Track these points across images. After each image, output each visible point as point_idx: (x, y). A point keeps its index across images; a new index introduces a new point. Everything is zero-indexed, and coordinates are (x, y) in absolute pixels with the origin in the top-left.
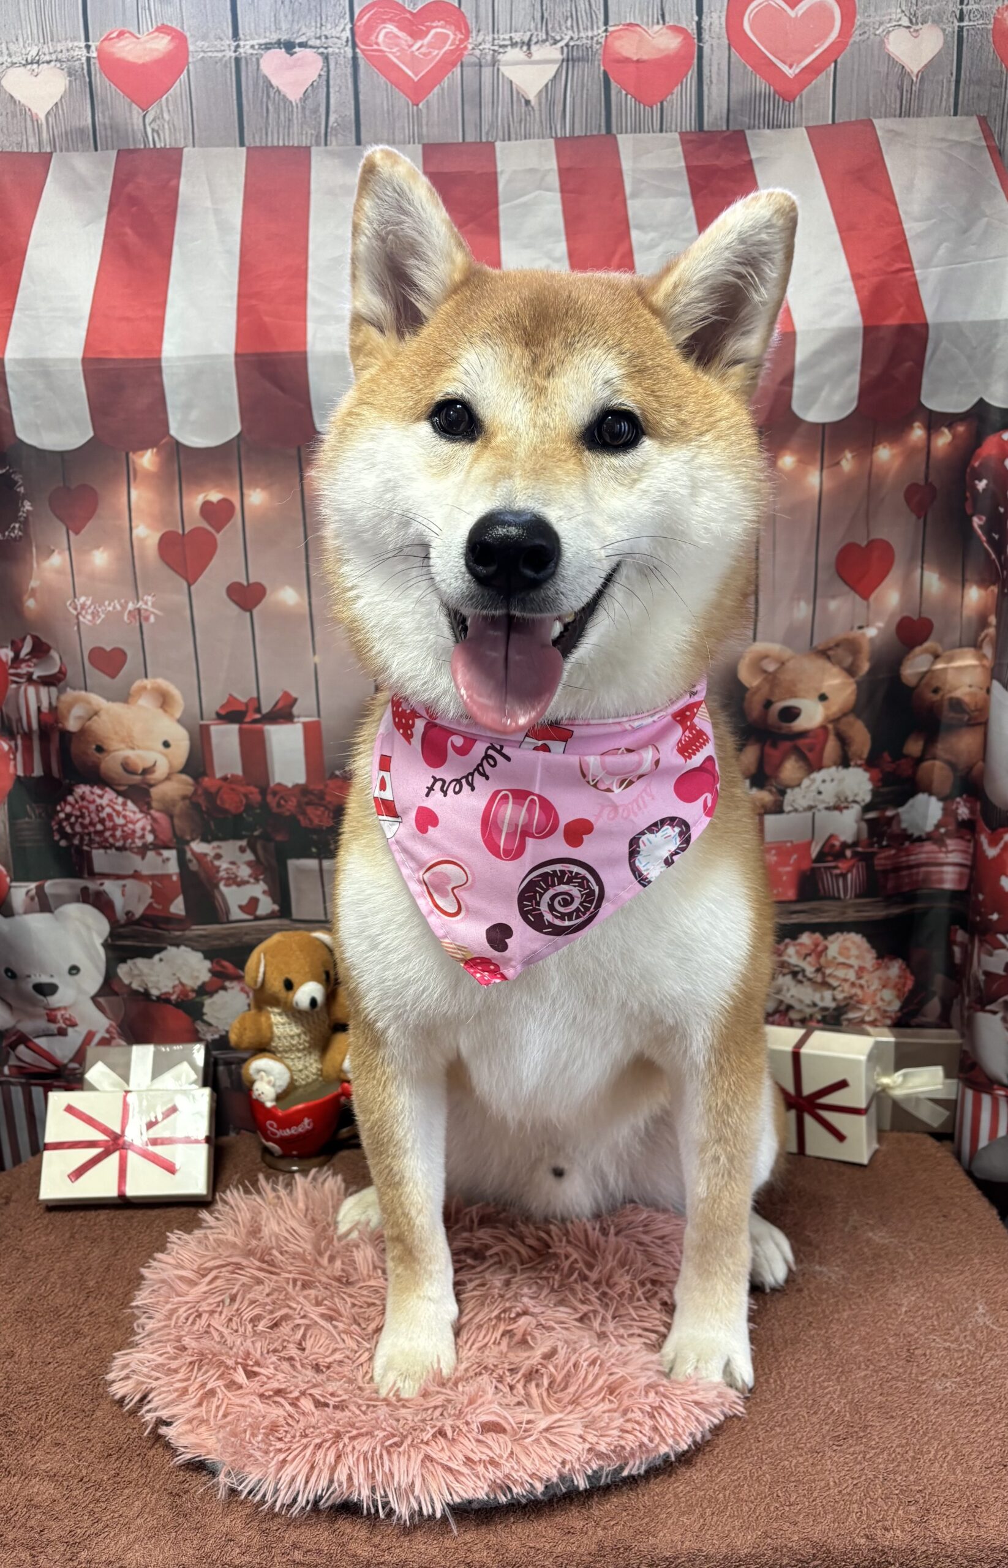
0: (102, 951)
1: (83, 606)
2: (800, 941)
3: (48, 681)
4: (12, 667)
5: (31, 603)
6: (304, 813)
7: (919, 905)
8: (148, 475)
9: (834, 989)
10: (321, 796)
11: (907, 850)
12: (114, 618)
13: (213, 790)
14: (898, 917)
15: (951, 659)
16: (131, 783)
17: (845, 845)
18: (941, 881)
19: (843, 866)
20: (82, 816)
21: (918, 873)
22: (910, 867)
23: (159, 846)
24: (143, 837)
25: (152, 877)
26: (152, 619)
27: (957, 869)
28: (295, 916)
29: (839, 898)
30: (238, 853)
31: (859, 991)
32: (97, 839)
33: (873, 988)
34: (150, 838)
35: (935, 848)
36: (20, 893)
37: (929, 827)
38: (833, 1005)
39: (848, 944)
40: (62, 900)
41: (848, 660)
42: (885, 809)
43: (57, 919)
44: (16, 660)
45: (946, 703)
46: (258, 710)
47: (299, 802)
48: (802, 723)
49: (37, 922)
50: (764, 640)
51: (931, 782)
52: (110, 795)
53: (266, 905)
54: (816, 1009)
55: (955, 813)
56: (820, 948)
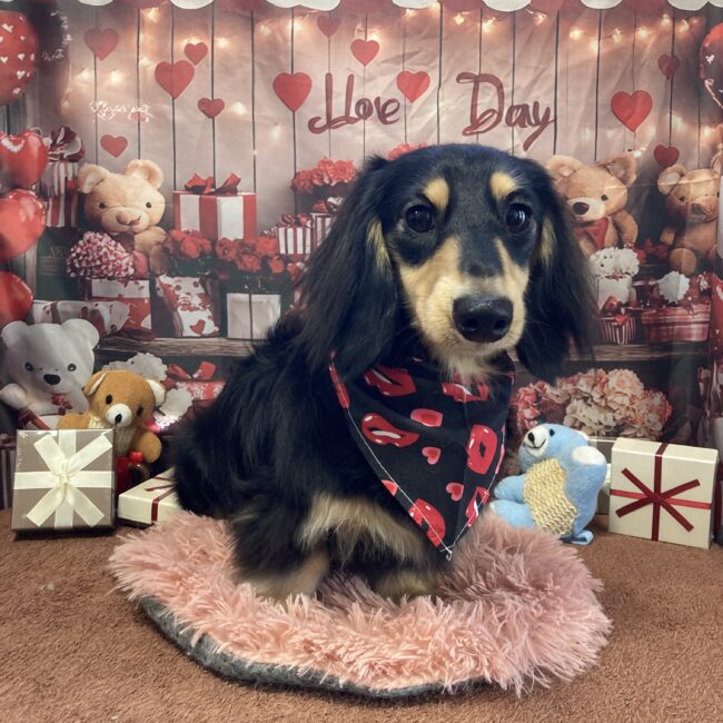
0: (92, 353)
1: (101, 107)
2: (589, 374)
3: (73, 159)
4: (51, 150)
5: (65, 104)
6: (241, 260)
7: (674, 354)
8: (152, 24)
9: (614, 411)
10: (253, 248)
11: (664, 311)
12: (120, 118)
13: (179, 239)
14: (658, 361)
15: (692, 177)
16: (121, 230)
17: (620, 305)
18: (690, 335)
19: (619, 320)
20: (88, 255)
21: (673, 330)
22: (667, 324)
23: (137, 277)
24: (126, 270)
25: (131, 300)
26: (147, 120)
27: (701, 326)
28: (230, 335)
29: (616, 343)
30: (193, 287)
31: (632, 415)
32: (96, 271)
33: (642, 412)
34: (131, 271)
35: (685, 311)
36: (40, 308)
37: (680, 296)
38: (614, 424)
39: (623, 377)
40: (69, 316)
41: (622, 172)
42: (649, 280)
43: (64, 329)
44: (54, 145)
45: (690, 208)
46: (213, 186)
47: (238, 252)
48: (588, 216)
49: (50, 330)
50: (561, 154)
51: (681, 264)
52: (107, 238)
53: (210, 327)
54: (601, 427)
55: (699, 286)
56: (603, 380)
